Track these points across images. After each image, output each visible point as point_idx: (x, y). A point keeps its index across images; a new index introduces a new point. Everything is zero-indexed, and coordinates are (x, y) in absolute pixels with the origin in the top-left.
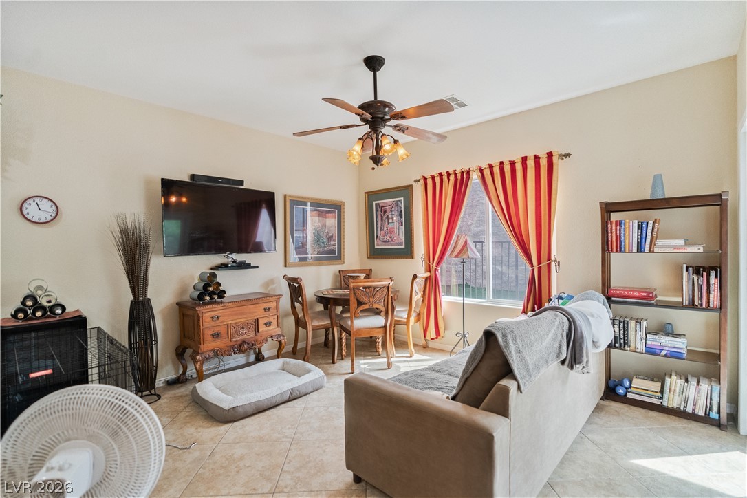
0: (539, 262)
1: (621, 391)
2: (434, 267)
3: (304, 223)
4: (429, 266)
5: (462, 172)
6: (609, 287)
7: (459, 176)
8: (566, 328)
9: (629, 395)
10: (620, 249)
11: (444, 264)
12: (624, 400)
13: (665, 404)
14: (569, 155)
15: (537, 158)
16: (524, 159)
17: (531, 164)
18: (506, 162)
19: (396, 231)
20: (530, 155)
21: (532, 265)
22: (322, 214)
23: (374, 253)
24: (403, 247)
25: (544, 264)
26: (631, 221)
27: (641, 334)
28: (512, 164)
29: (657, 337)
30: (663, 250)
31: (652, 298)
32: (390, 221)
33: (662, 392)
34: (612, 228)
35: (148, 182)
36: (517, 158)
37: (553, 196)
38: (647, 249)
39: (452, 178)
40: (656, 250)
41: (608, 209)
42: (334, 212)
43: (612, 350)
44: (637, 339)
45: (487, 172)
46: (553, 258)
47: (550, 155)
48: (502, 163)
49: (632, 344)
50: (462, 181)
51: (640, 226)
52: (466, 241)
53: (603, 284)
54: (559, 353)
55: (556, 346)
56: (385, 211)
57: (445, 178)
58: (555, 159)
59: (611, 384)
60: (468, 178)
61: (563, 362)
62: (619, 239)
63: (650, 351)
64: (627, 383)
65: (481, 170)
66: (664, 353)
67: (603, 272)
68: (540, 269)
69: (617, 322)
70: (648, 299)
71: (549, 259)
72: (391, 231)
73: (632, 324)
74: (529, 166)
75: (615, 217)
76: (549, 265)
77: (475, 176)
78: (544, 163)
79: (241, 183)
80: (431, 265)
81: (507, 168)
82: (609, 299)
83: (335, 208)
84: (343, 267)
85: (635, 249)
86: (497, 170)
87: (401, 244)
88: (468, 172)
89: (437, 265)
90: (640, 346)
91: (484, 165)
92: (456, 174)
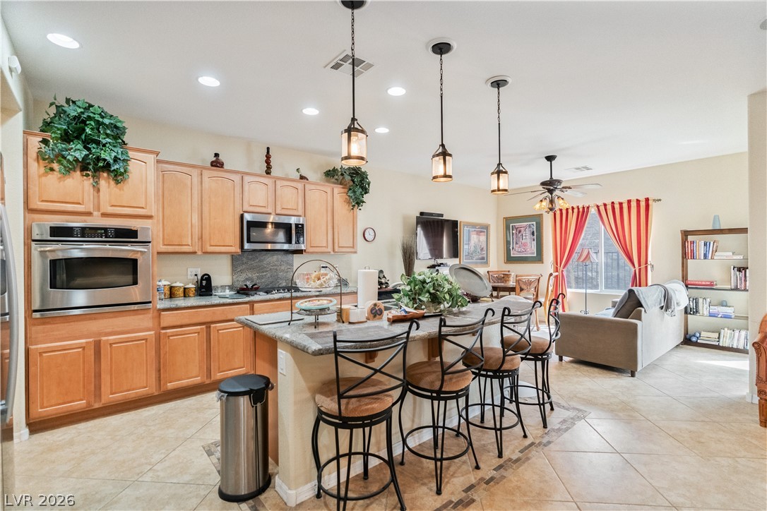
0: (640, 265)
1: (694, 339)
2: (561, 269)
3: (469, 240)
4: (557, 268)
5: (584, 208)
6: (687, 279)
7: (581, 210)
8: (663, 293)
9: (699, 341)
10: (693, 258)
11: (569, 266)
12: (697, 344)
13: (721, 345)
14: (660, 200)
15: (638, 201)
16: (629, 202)
17: (634, 204)
18: (616, 202)
19: (529, 244)
20: (634, 199)
21: (635, 267)
22: (479, 233)
23: (510, 259)
24: (535, 255)
25: (643, 266)
26: (699, 241)
27: (706, 306)
28: (621, 204)
29: (716, 307)
30: (719, 258)
31: (713, 285)
32: (524, 237)
33: (719, 338)
34: (688, 245)
35: (405, 218)
36: (624, 200)
37: (649, 225)
38: (710, 257)
39: (576, 211)
40: (715, 258)
41: (686, 234)
42: (484, 232)
43: (689, 315)
44: (704, 308)
45: (602, 208)
46: (649, 263)
47: (647, 200)
48: (613, 203)
49: (701, 312)
50: (583, 214)
51: (705, 244)
52: (589, 252)
53: (683, 278)
54: (660, 303)
55: (659, 300)
56: (520, 232)
57: (570, 211)
58: (650, 202)
59: (688, 336)
60: (588, 212)
61: (662, 308)
62: (692, 251)
63: (711, 315)
64: (698, 335)
65: (598, 207)
66: (720, 316)
67: (683, 271)
68: (640, 269)
69: (691, 299)
70: (710, 286)
71: (646, 263)
72: (525, 245)
73: (701, 301)
74: (632, 205)
75: (690, 238)
76: (646, 267)
77: (593, 211)
78: (643, 204)
79: (442, 215)
80: (559, 268)
81: (617, 207)
82: (687, 286)
83: (484, 229)
84: (489, 269)
85: (702, 258)
86: (609, 207)
87: (533, 253)
88: (588, 208)
89: (564, 267)
90: (706, 313)
91: (600, 204)
92: (578, 208)
